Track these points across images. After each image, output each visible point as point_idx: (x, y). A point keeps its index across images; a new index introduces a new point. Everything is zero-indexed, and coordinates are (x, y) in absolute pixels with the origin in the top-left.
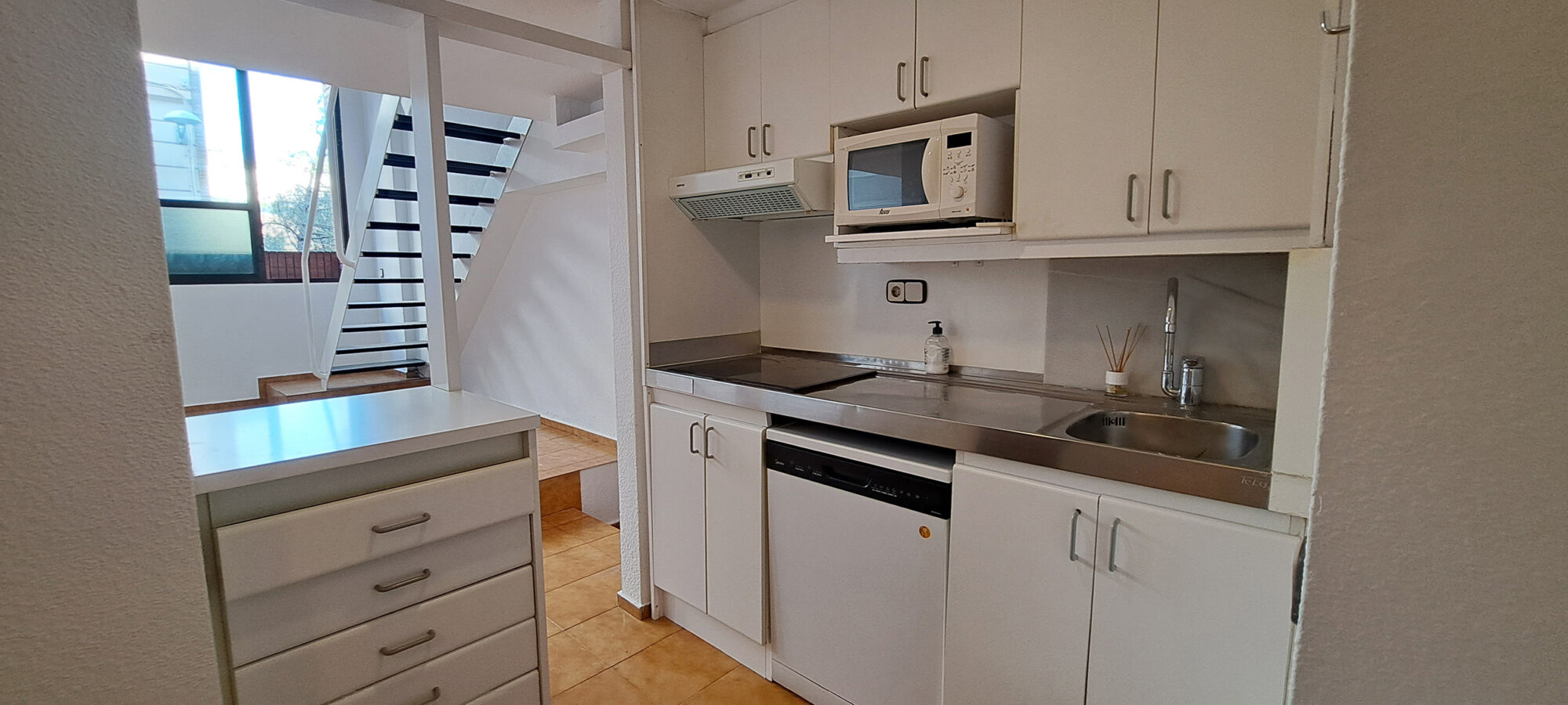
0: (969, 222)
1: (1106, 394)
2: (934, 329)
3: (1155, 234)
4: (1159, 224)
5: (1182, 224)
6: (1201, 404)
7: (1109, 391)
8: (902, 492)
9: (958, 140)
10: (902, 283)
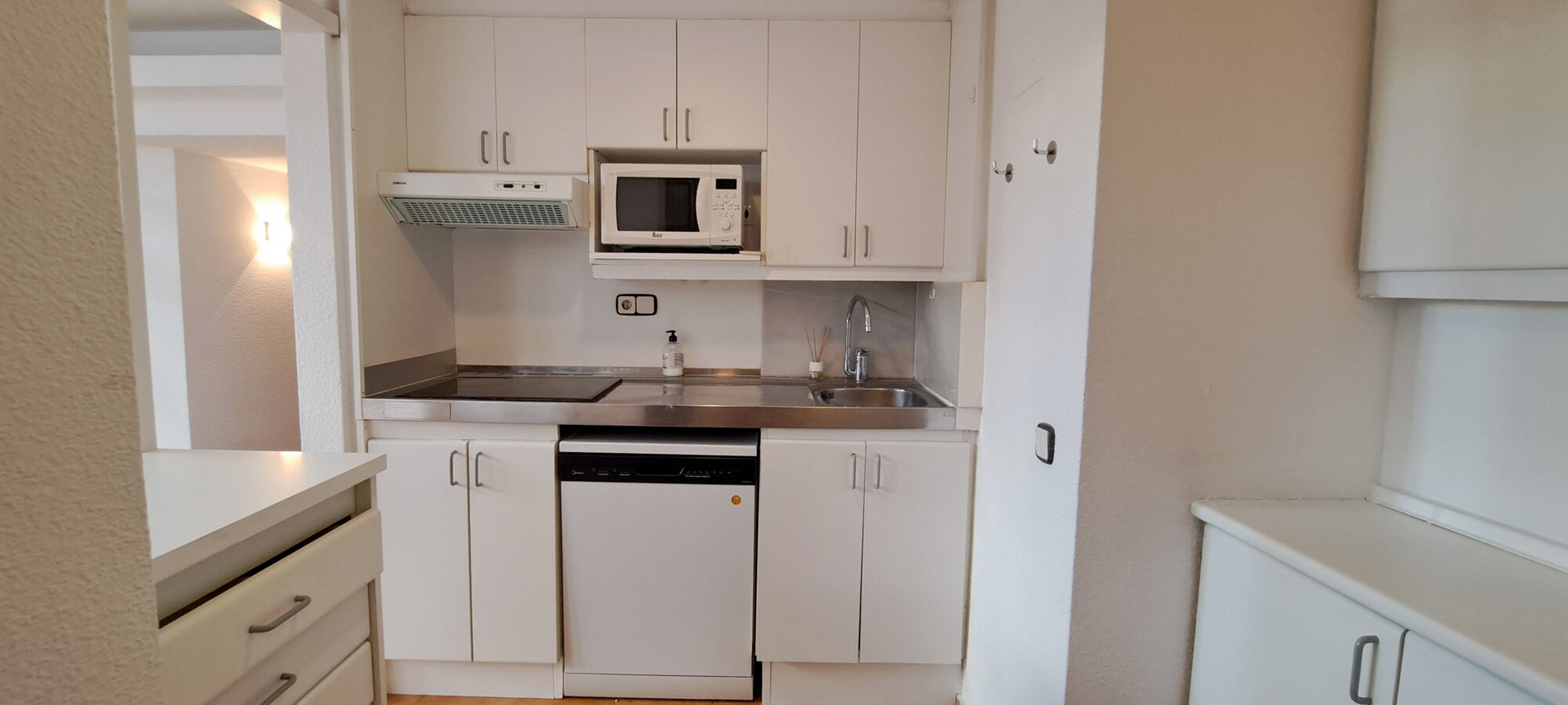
0: (733, 250)
1: (810, 378)
2: (670, 337)
3: (861, 266)
4: (861, 260)
5: (875, 260)
6: (867, 380)
7: (813, 376)
8: (714, 472)
9: (725, 184)
10: (633, 298)
